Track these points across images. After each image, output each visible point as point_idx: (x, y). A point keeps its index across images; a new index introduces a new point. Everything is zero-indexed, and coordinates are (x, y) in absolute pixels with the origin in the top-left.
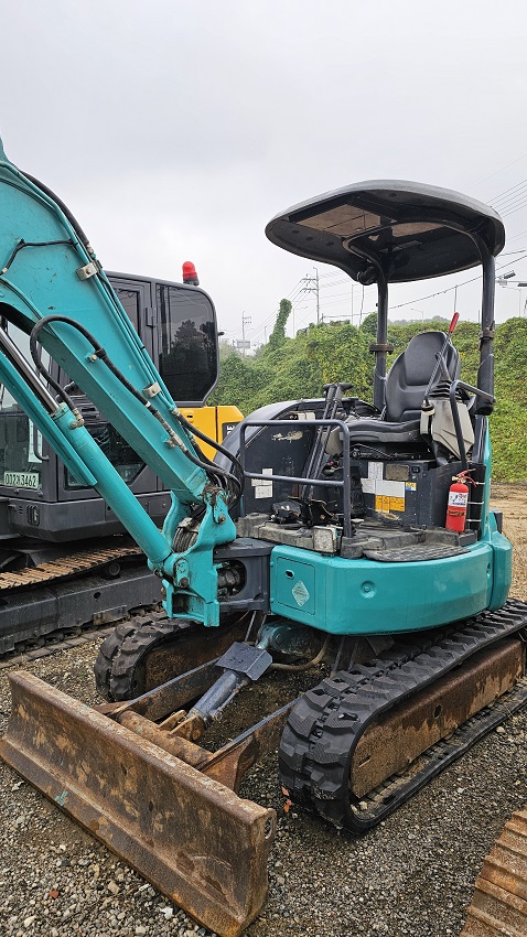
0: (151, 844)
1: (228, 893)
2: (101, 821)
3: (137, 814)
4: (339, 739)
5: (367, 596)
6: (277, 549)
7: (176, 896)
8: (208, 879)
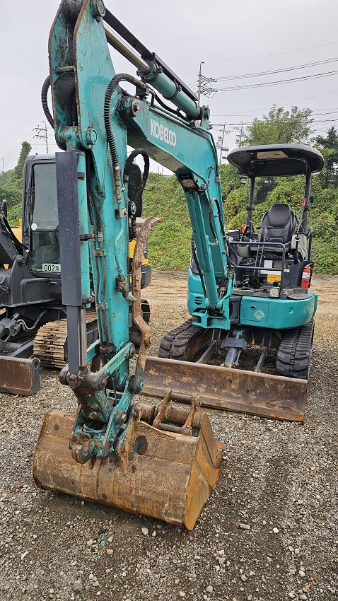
0: (251, 403)
1: (294, 409)
2: (221, 402)
3: (240, 396)
4: (302, 362)
5: (291, 313)
6: (243, 297)
7: (272, 415)
8: (283, 407)
